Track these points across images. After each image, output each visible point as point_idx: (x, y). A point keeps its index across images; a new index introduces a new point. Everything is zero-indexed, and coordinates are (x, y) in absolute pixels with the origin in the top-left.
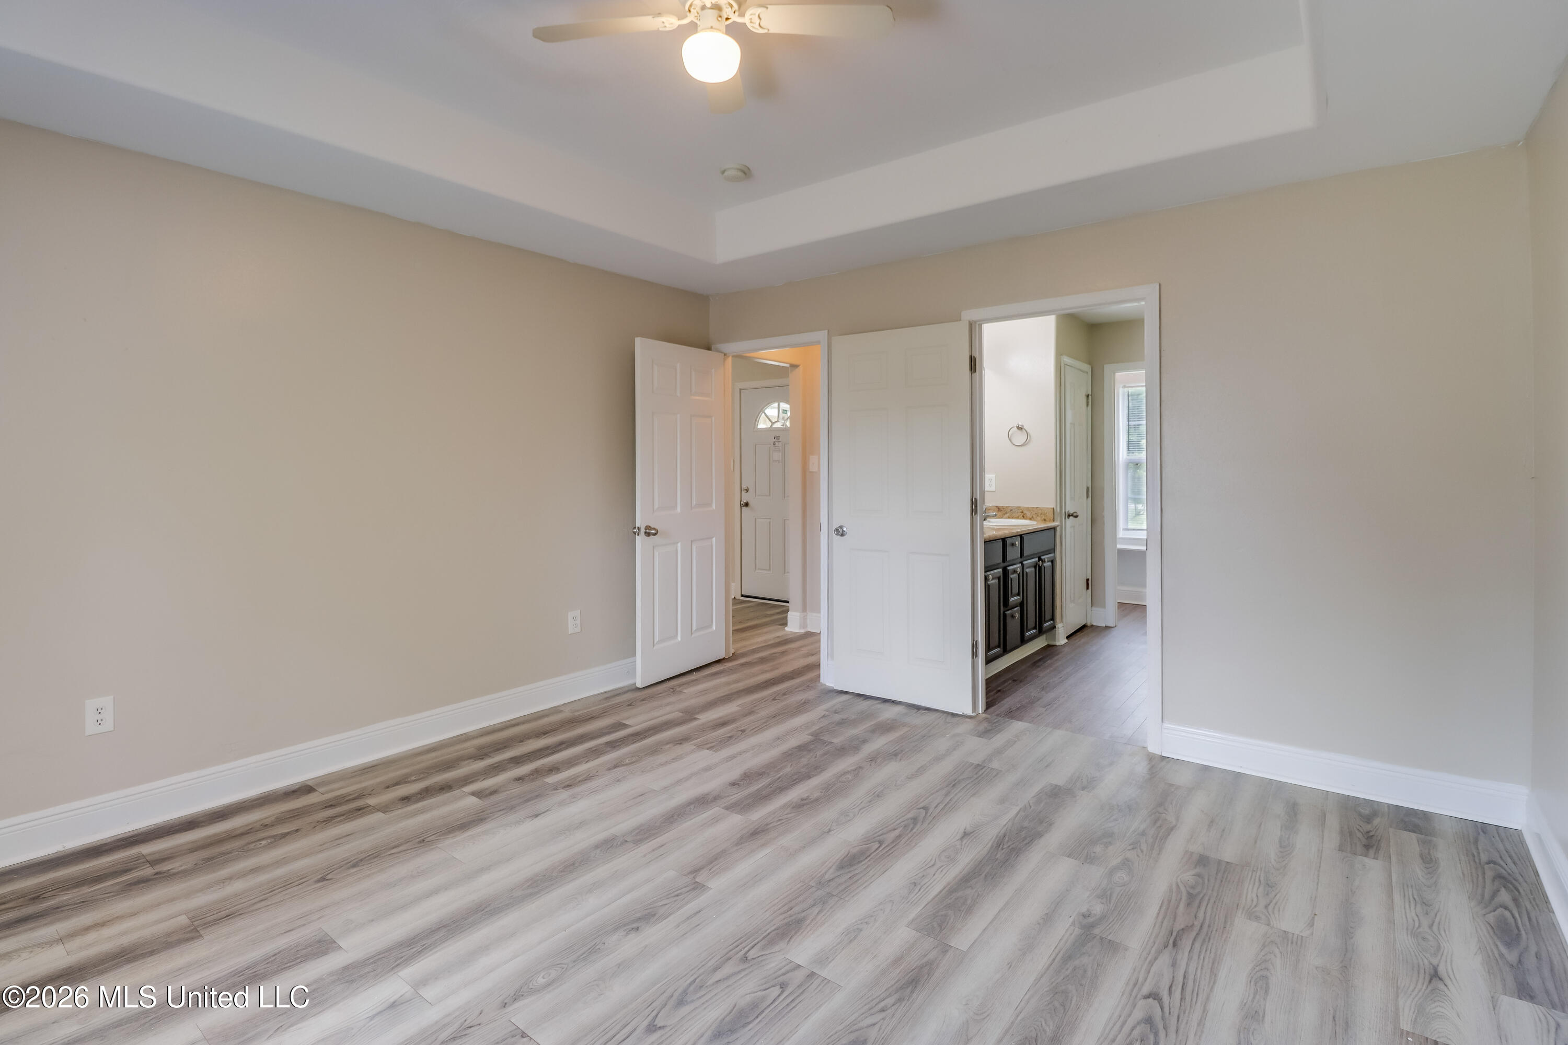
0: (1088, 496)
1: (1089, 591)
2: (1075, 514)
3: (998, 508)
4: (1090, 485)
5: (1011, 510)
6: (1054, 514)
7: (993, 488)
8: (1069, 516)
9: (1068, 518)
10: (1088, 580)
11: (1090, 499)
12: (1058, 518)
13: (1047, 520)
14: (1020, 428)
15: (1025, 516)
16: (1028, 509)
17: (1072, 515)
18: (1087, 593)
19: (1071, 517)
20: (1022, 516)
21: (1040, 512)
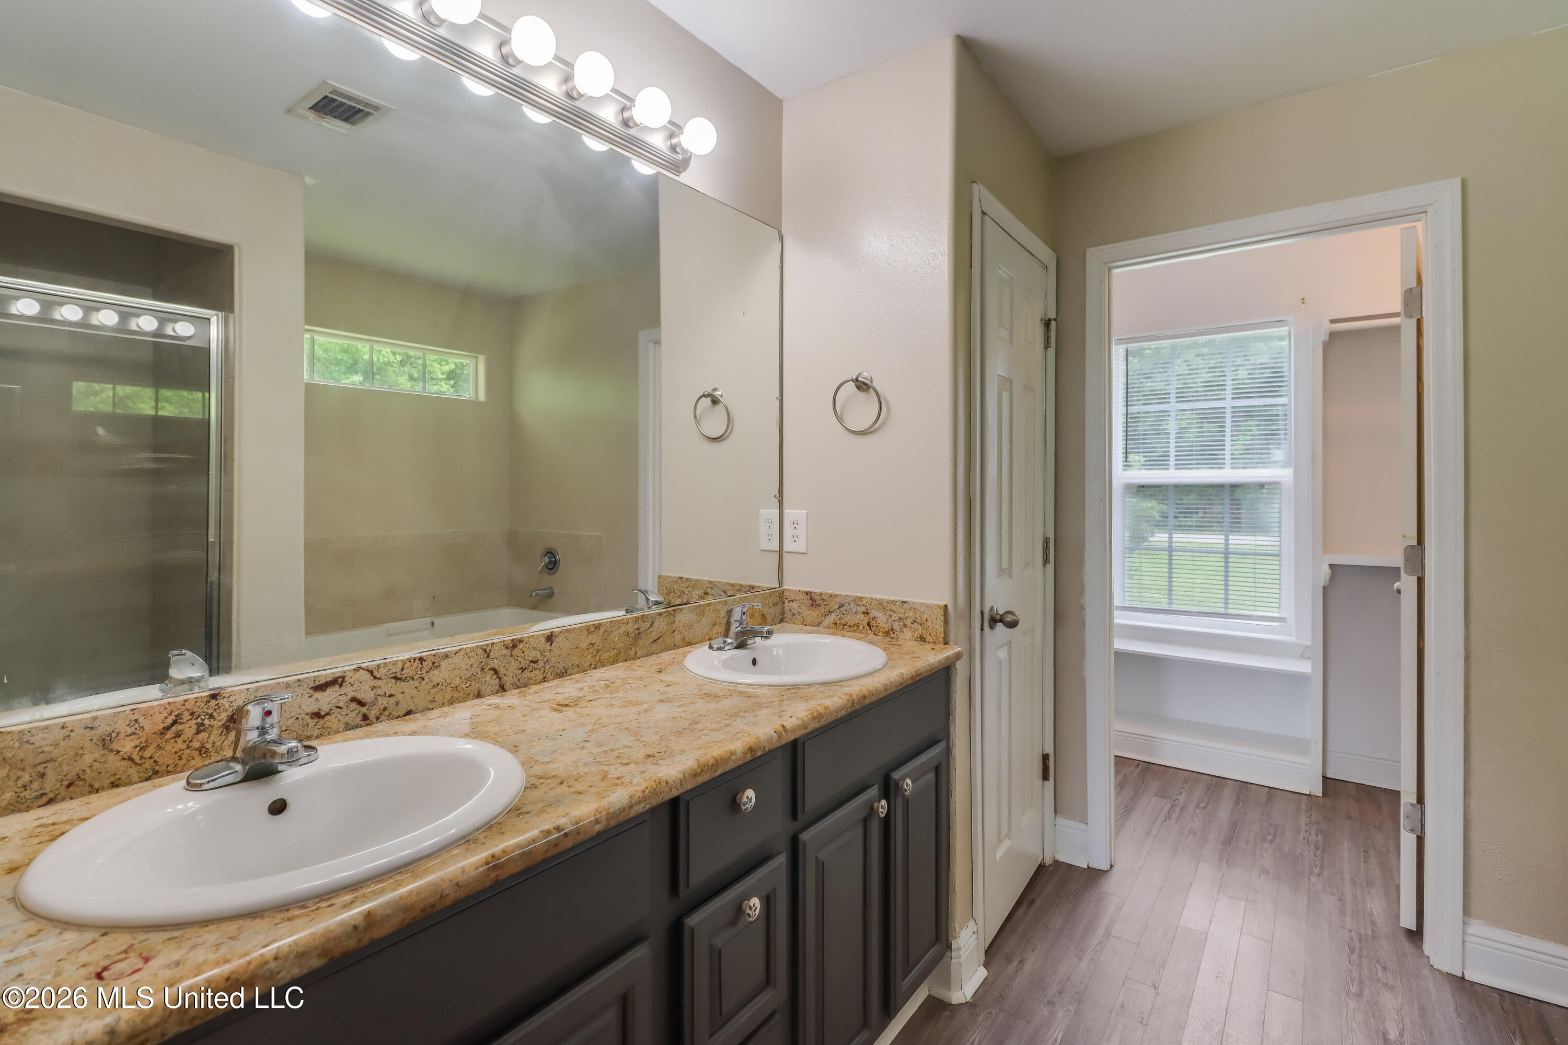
0: (1046, 560)
1: (1050, 784)
2: (1009, 618)
3: (812, 599)
4: (1051, 535)
5: (841, 606)
6: (946, 622)
7: (801, 546)
8: (994, 621)
9: (992, 627)
10: (1045, 757)
11: (1050, 567)
12: (958, 630)
13: (929, 639)
14: (862, 386)
15: (873, 623)
16: (882, 605)
17: (1001, 621)
18: (1043, 787)
19: (1000, 626)
20: (865, 622)
21: (911, 614)
